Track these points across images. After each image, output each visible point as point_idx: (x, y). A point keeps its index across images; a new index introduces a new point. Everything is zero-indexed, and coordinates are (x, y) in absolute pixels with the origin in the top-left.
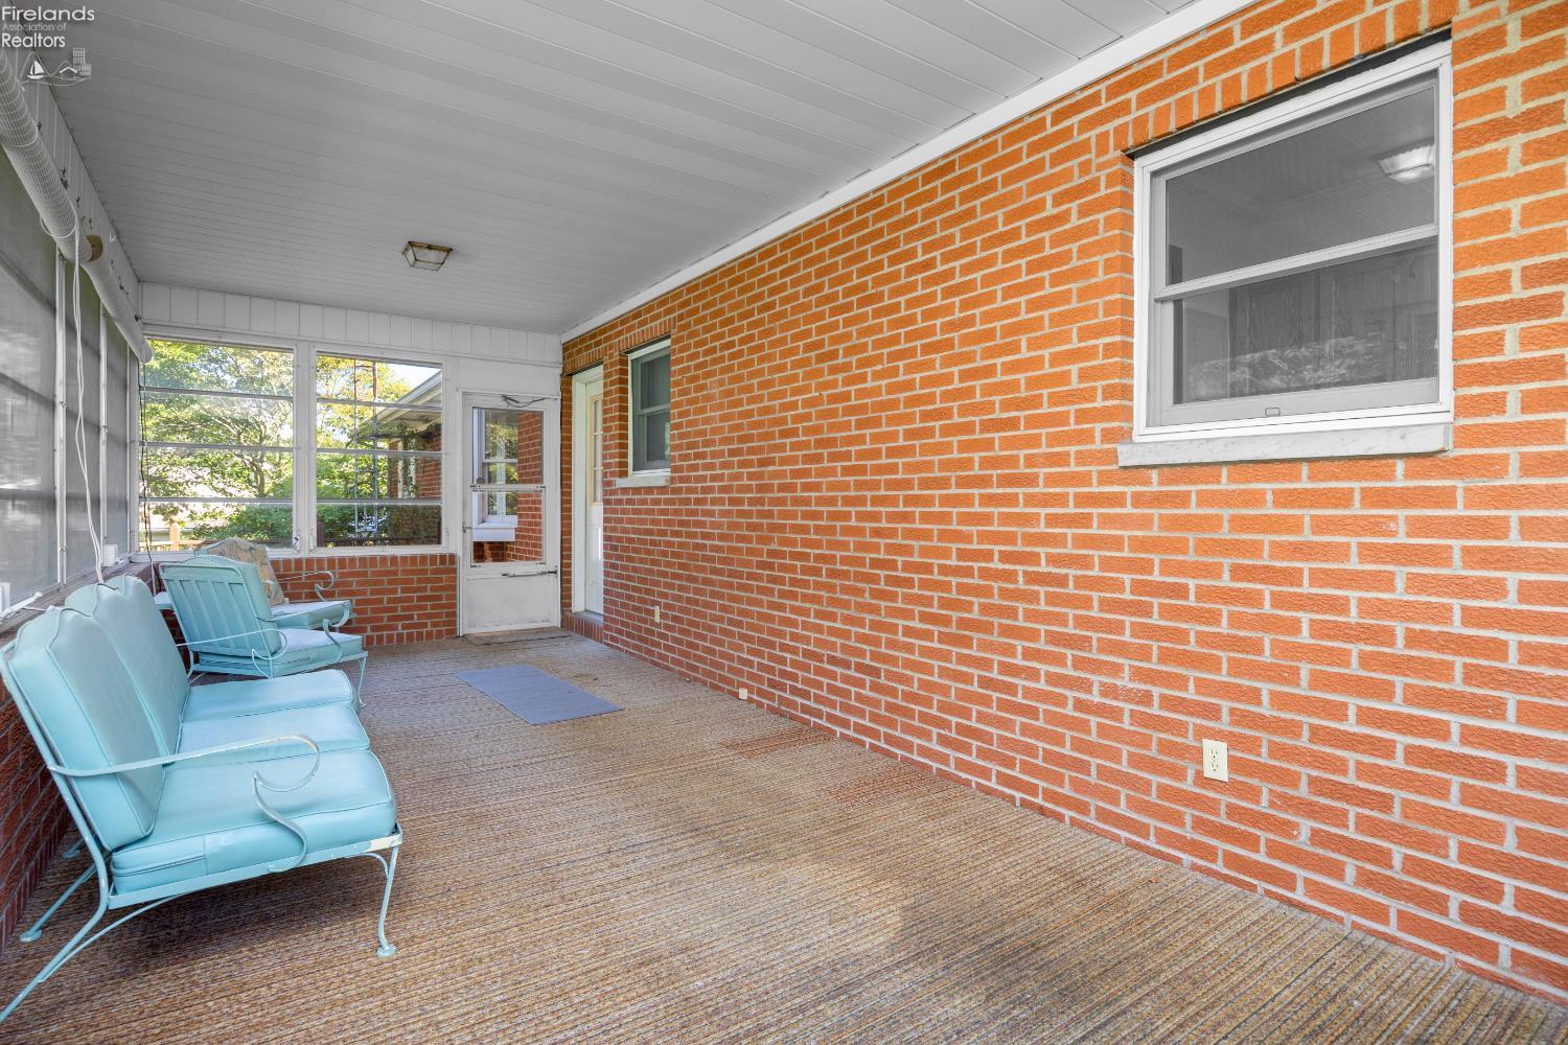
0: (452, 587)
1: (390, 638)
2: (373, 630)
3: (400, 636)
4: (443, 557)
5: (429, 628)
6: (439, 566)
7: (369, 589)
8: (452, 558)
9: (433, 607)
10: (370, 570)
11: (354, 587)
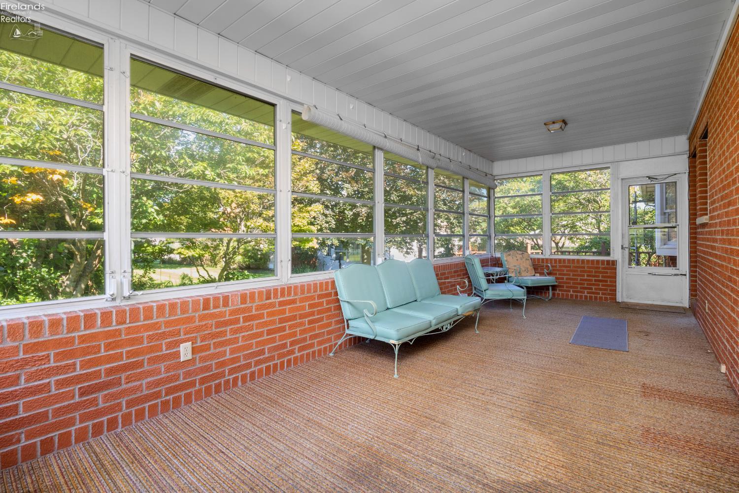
0: (614, 276)
1: (581, 297)
2: (573, 292)
3: (586, 297)
4: (608, 262)
5: (601, 295)
6: (605, 265)
7: (571, 274)
8: (614, 263)
9: (603, 285)
10: (572, 265)
11: (565, 272)
